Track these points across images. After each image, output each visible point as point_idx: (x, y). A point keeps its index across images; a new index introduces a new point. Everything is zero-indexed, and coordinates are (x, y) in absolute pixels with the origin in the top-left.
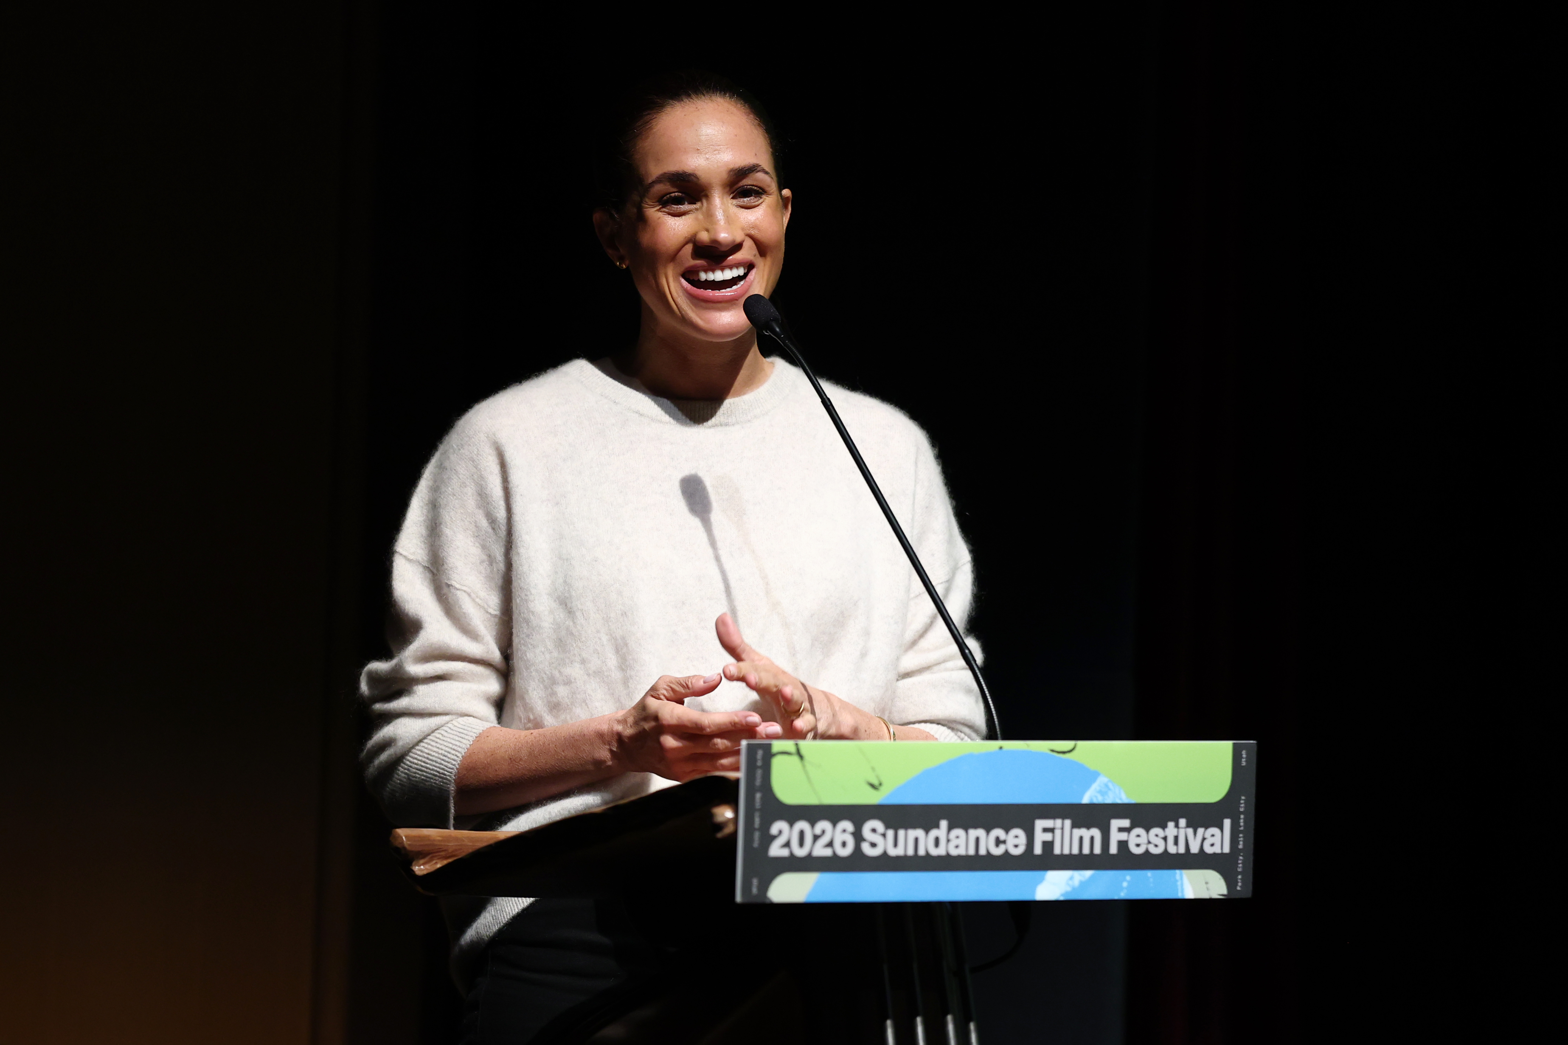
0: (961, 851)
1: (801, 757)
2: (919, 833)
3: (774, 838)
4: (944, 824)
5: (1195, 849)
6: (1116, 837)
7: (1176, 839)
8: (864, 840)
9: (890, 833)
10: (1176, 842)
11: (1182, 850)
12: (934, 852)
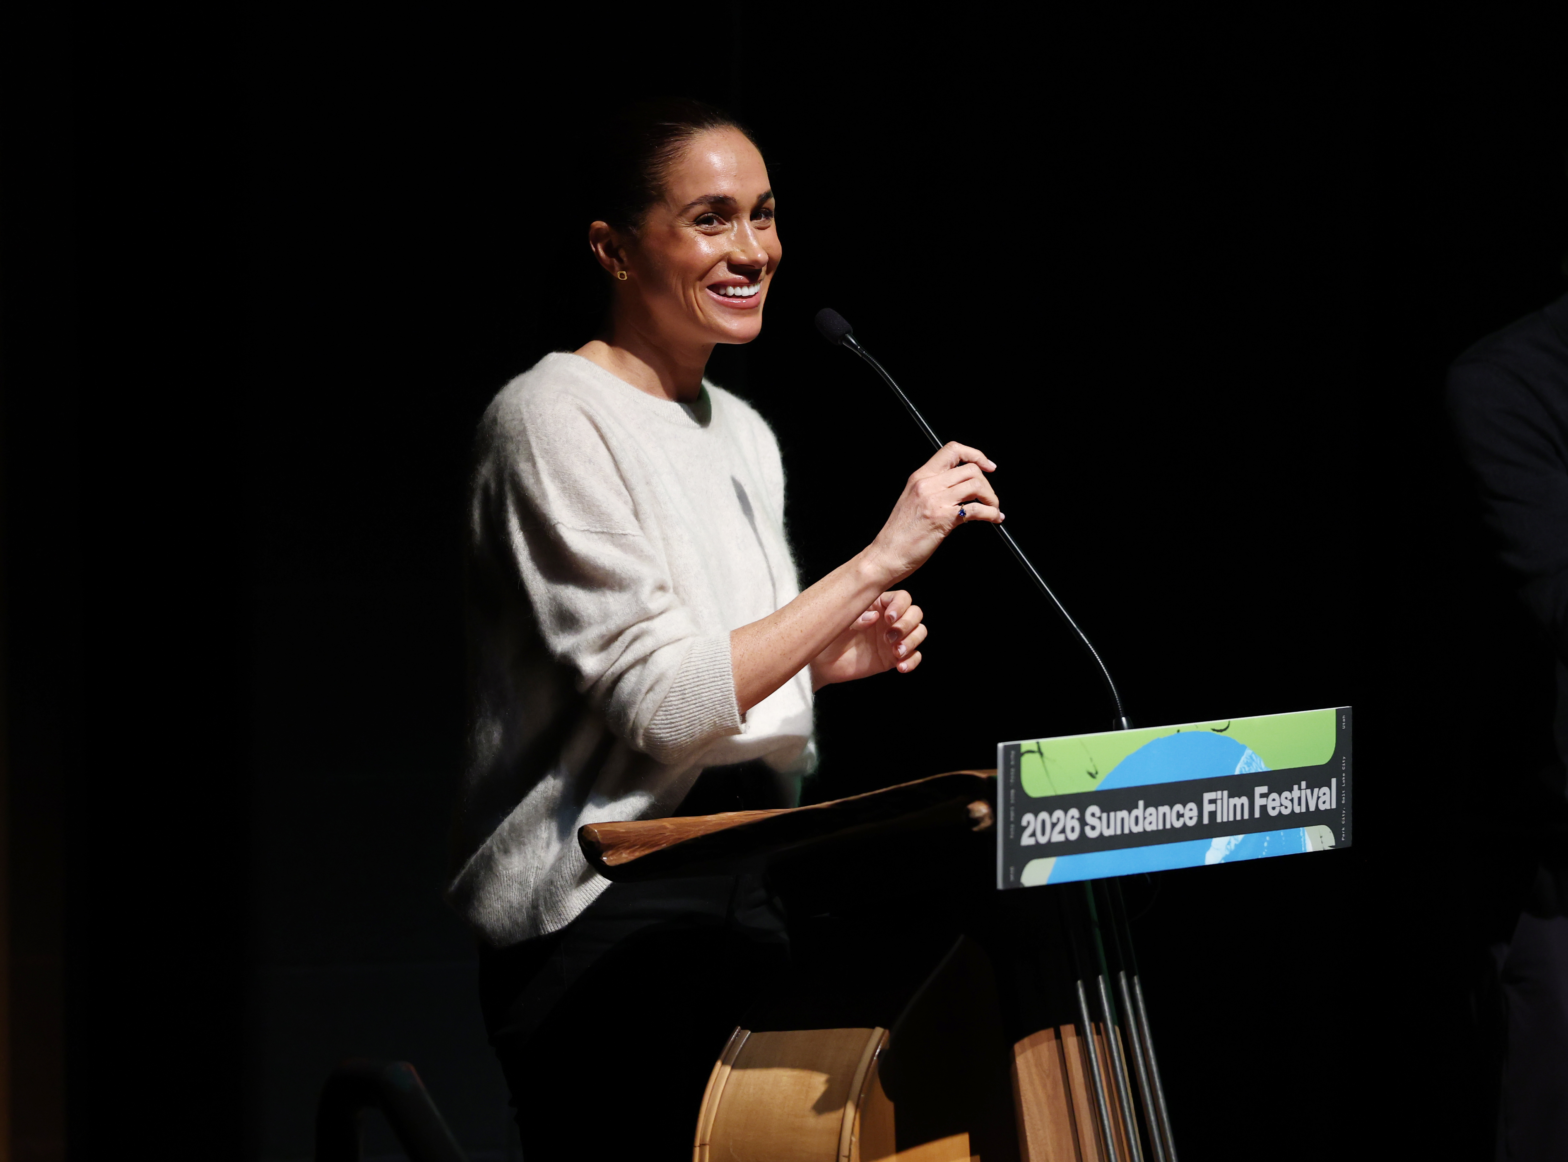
0: (1153, 827)
1: (1041, 754)
2: (1124, 813)
3: (1025, 828)
4: (1141, 803)
5: (1312, 808)
6: (1259, 802)
7: (1300, 798)
8: (1087, 824)
9: (1105, 815)
10: (1300, 804)
11: (1304, 810)
12: (1136, 830)
